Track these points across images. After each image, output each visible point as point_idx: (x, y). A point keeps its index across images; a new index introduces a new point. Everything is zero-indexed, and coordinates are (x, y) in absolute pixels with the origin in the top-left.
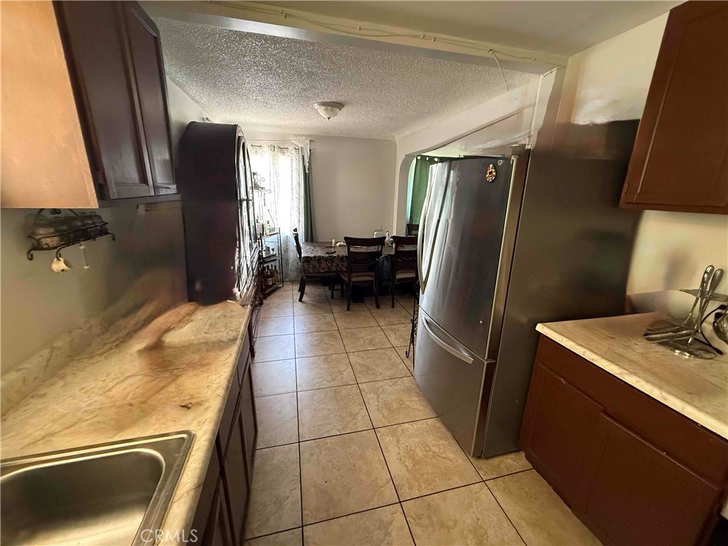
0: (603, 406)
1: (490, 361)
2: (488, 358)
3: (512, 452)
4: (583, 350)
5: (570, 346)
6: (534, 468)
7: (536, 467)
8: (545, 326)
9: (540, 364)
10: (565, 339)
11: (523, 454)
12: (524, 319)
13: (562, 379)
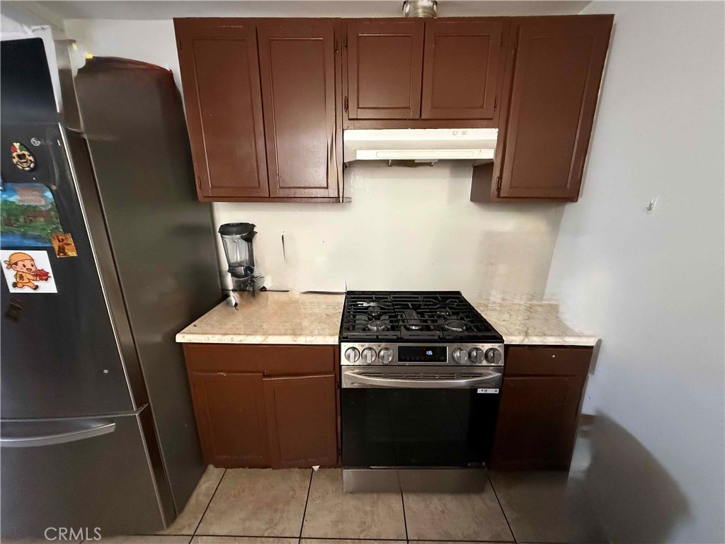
0: (261, 372)
1: (142, 409)
2: (138, 407)
3: (201, 477)
4: (230, 337)
5: (218, 340)
6: (227, 468)
7: (227, 467)
8: (183, 333)
9: (194, 373)
10: (210, 336)
11: (211, 467)
12: (158, 338)
13: (222, 373)
